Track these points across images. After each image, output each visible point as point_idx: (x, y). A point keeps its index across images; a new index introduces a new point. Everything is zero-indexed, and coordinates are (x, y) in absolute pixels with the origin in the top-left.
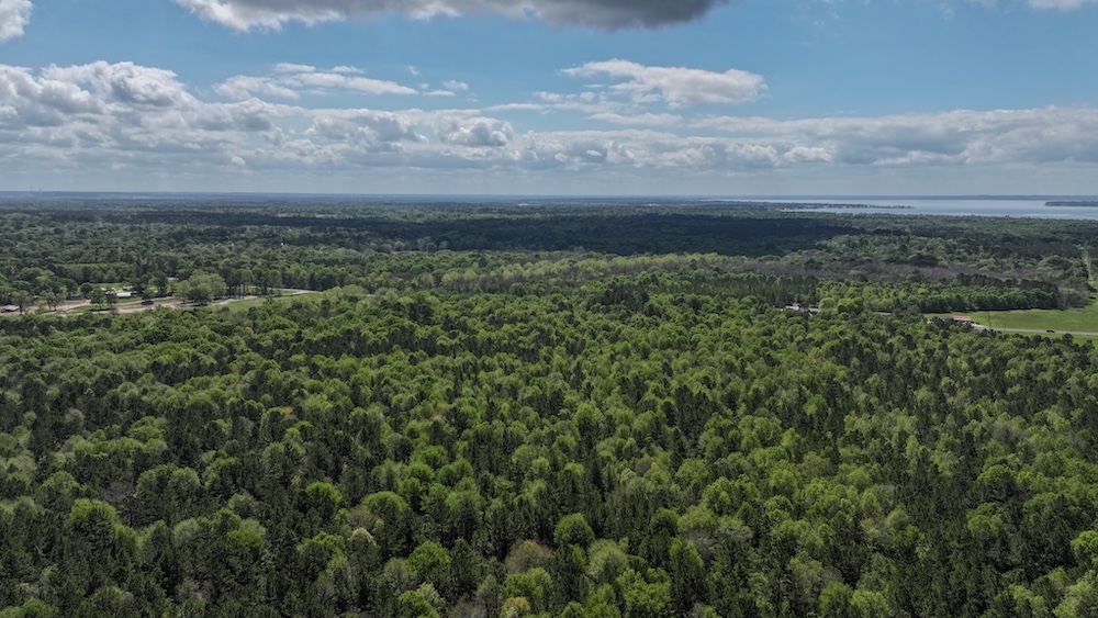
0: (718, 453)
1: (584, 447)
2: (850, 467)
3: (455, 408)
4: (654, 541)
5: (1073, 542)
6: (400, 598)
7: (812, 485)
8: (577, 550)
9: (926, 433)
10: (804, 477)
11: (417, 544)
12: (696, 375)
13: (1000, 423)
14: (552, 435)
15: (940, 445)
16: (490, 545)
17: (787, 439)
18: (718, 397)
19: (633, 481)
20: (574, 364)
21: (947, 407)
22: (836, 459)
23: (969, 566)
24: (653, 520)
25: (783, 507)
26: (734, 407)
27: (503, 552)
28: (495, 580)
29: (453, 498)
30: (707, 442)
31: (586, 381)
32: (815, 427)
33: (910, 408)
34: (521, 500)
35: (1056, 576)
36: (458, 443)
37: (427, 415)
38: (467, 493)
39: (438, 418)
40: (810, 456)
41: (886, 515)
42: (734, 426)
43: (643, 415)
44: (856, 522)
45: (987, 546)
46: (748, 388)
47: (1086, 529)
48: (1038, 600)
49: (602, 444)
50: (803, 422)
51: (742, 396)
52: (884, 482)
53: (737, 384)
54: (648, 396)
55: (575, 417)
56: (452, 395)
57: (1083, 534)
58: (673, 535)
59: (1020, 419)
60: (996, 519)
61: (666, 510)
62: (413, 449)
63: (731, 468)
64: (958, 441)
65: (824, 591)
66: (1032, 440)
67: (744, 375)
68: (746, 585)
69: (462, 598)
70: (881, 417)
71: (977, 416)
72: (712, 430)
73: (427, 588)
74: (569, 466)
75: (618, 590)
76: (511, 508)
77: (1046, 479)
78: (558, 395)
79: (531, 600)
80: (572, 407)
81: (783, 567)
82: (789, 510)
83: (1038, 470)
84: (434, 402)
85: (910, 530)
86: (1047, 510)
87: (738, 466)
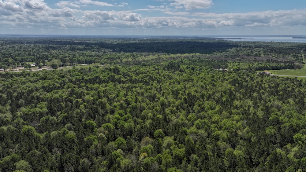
0: (199, 112)
1: (162, 110)
2: (234, 116)
3: (126, 99)
4: (181, 137)
5: (294, 136)
6: (112, 153)
7: (224, 121)
8: (160, 139)
9: (256, 106)
10: (222, 118)
11: (117, 138)
12: (193, 89)
13: (276, 103)
14: (153, 107)
15: (259, 109)
16: (137, 138)
17: (217, 108)
18: (199, 96)
19: (175, 120)
20: (159, 86)
21: (262, 98)
22: (231, 113)
23: (265, 143)
24: (181, 131)
25: (216, 127)
26: (203, 98)
27: (140, 140)
28: (138, 148)
29: (126, 125)
30: (196, 108)
31: (163, 91)
32: (225, 104)
33: (252, 98)
34: (145, 125)
35: (288, 146)
36: (127, 109)
37: (119, 101)
38: (130, 124)
39: (122, 102)
40: (224, 113)
41: (244, 129)
42: (203, 104)
43: (178, 101)
44: (236, 131)
45: (271, 138)
46: (207, 93)
47: (298, 133)
48: (283, 152)
49: (167, 109)
50: (222, 103)
51: (205, 95)
52: (243, 120)
53: (204, 92)
54: (180, 95)
55: (160, 101)
56: (126, 95)
57: (297, 134)
58: (186, 135)
59: (281, 102)
60: (274, 130)
61: (184, 128)
62: (115, 111)
63: (202, 116)
64: (264, 108)
65: (226, 150)
66: (284, 108)
67: (206, 89)
68: (205, 149)
69: (129, 153)
70: (244, 101)
71: (270, 101)
72: (197, 105)
73: (120, 150)
74: (158, 116)
75: (171, 150)
76: (142, 128)
77: (288, 119)
78: (155, 95)
79: (147, 154)
80: (159, 99)
81: (216, 144)
82: (218, 127)
83: (285, 116)
84: (121, 97)
85: (250, 133)
86: (287, 128)
87: (204, 115)
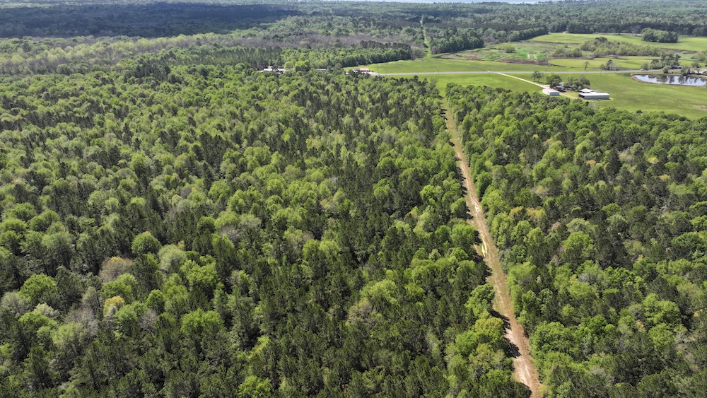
0: (234, 175)
1: (142, 185)
2: (311, 171)
3: (32, 172)
4: (201, 239)
5: (421, 192)
6: (21, 320)
7: (292, 185)
8: (150, 256)
9: (350, 144)
10: (287, 181)
11: (25, 278)
12: (212, 123)
13: (386, 132)
14: (117, 181)
15: (358, 149)
16: (85, 265)
17: (275, 159)
18: (229, 137)
19: (181, 203)
20: (123, 126)
21: (360, 126)
22: (303, 167)
23: (376, 215)
24: (198, 225)
25: (277, 202)
26: (239, 142)
27: (96, 269)
28: (94, 289)
29: (47, 239)
30: (226, 168)
31: (134, 137)
32: (290, 148)
33: (341, 129)
34: (102, 231)
35: (414, 211)
36: (41, 197)
37: (9, 180)
38: (59, 234)
39: (18, 181)
40: (290, 168)
41: (333, 195)
42: (241, 155)
43: (180, 156)
44: (318, 203)
45: (383, 203)
46: (247, 128)
47: (427, 184)
48: (407, 225)
49: (155, 181)
50: (282, 146)
51: (244, 134)
52: (330, 176)
53: (240, 126)
54: (182, 142)
55: (131, 164)
56: (27, 162)
57: (426, 187)
58: (213, 231)
59: (395, 128)
60: (387, 187)
61: (206, 218)
62: (3, 209)
63: (243, 182)
64: (366, 146)
65: (305, 246)
66: (401, 140)
67: (243, 120)
68: (261, 253)
69: (72, 308)
70: (326, 137)
71: (375, 130)
72: (228, 160)
73: (42, 307)
74: (134, 200)
75: (182, 275)
76: (96, 237)
77: (408, 161)
78: (115, 151)
79: (124, 296)
80: (128, 157)
81: (281, 238)
82: (280, 202)
83: (404, 156)
84: (11, 169)
85: (346, 202)
86: (410, 177)
87: (247, 181)
